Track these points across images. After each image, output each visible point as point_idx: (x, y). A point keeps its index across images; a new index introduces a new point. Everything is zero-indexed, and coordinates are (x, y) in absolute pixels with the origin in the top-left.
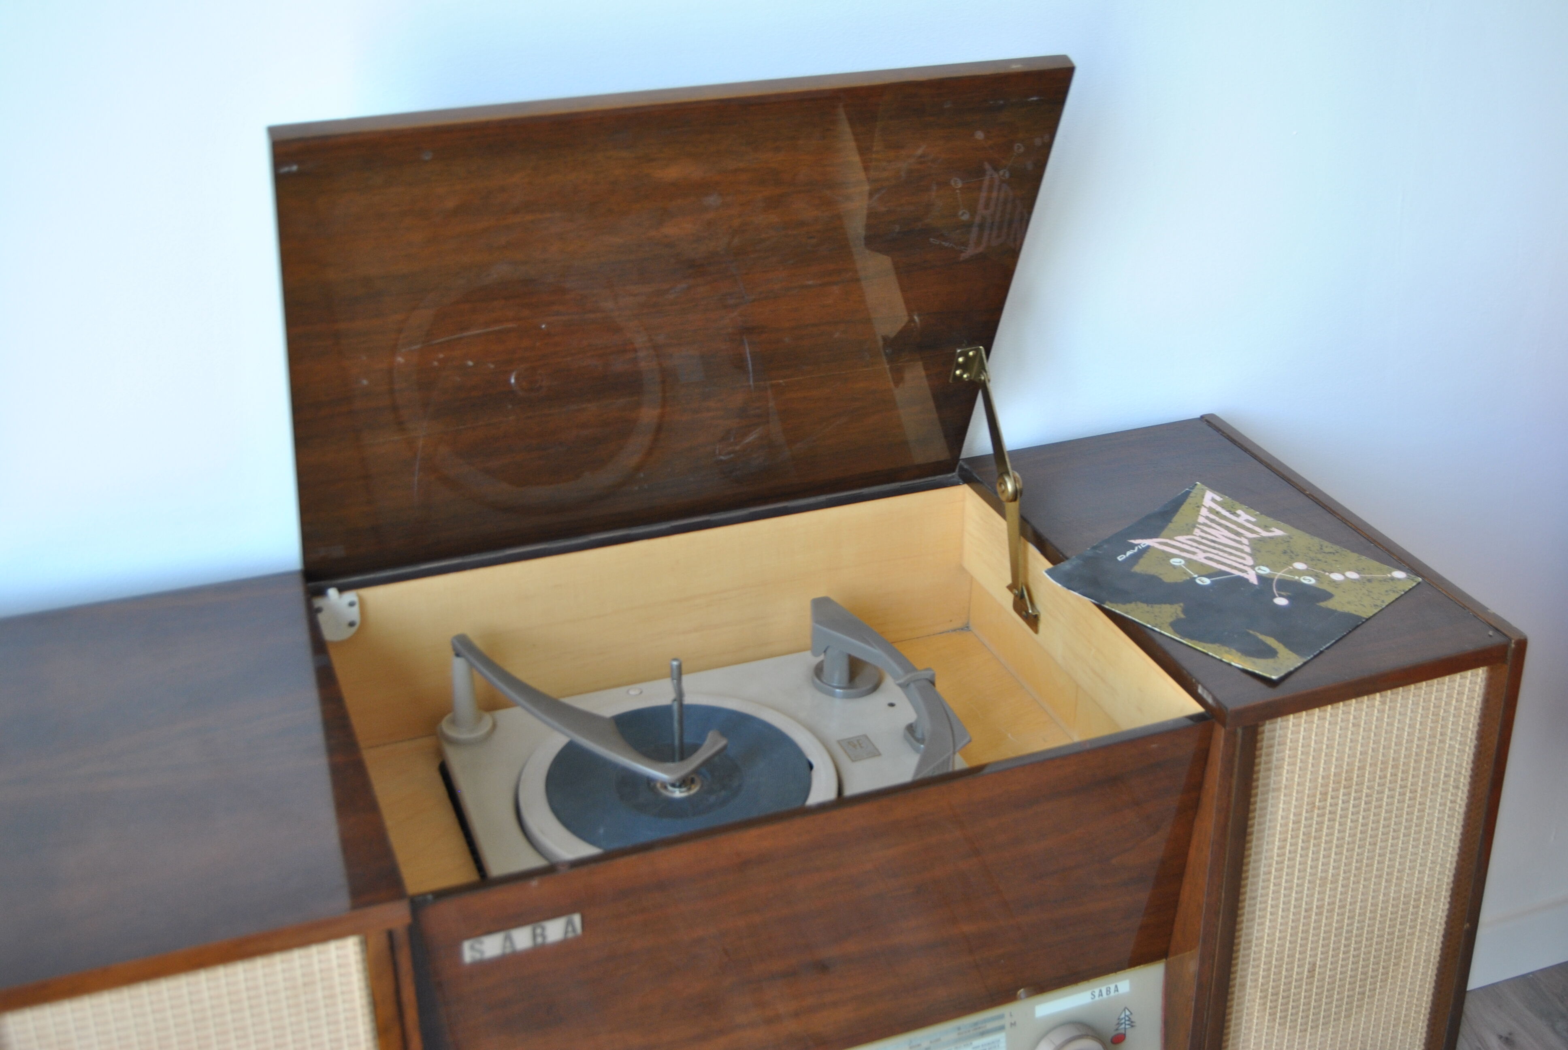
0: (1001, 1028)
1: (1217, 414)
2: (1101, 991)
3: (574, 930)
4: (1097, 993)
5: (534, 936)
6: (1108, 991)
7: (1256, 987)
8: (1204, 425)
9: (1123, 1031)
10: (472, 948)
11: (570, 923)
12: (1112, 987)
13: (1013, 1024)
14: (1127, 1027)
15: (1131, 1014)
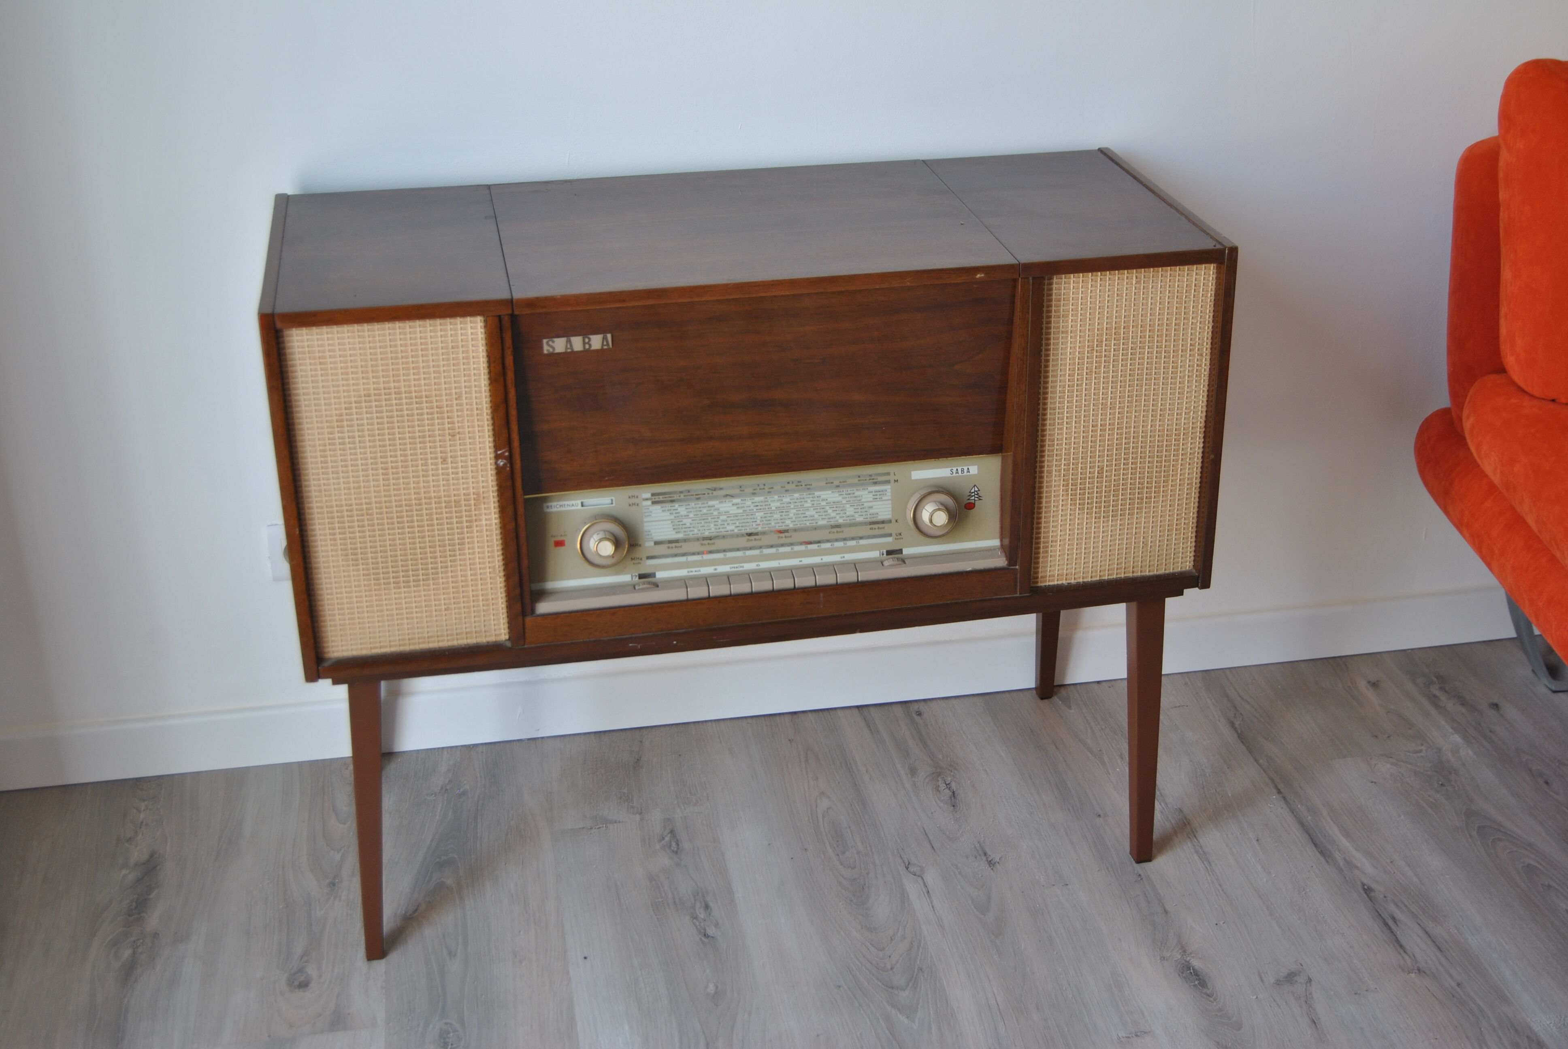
0: (888, 482)
1: (1110, 147)
2: (957, 470)
3: (608, 344)
4: (954, 471)
5: (584, 343)
6: (962, 470)
7: (1060, 476)
8: (1099, 153)
9: (973, 502)
10: (548, 344)
11: (605, 338)
12: (966, 469)
13: (896, 481)
14: (976, 499)
15: (979, 490)
